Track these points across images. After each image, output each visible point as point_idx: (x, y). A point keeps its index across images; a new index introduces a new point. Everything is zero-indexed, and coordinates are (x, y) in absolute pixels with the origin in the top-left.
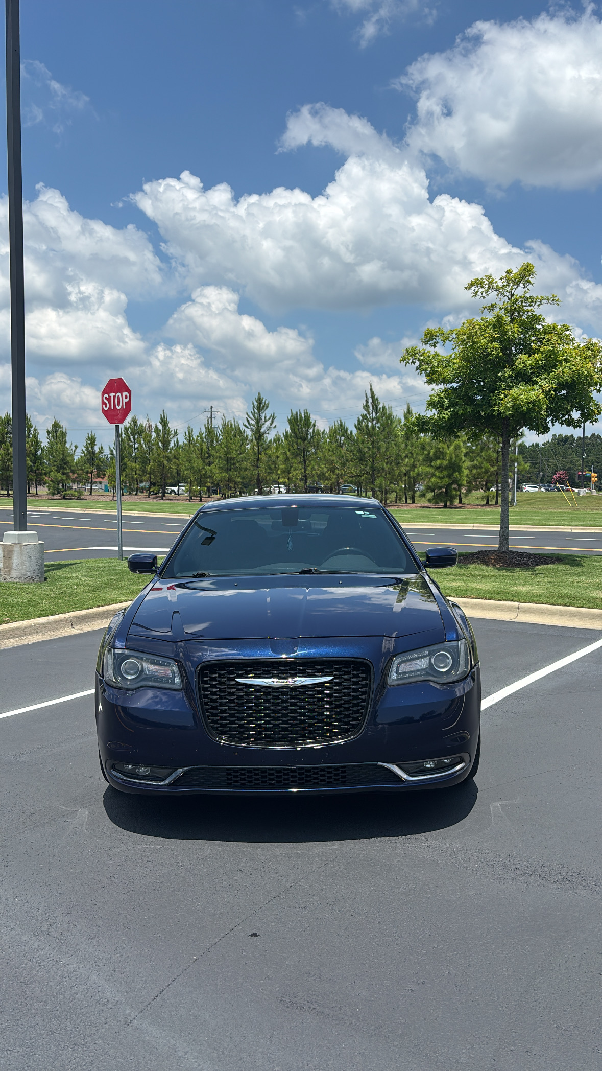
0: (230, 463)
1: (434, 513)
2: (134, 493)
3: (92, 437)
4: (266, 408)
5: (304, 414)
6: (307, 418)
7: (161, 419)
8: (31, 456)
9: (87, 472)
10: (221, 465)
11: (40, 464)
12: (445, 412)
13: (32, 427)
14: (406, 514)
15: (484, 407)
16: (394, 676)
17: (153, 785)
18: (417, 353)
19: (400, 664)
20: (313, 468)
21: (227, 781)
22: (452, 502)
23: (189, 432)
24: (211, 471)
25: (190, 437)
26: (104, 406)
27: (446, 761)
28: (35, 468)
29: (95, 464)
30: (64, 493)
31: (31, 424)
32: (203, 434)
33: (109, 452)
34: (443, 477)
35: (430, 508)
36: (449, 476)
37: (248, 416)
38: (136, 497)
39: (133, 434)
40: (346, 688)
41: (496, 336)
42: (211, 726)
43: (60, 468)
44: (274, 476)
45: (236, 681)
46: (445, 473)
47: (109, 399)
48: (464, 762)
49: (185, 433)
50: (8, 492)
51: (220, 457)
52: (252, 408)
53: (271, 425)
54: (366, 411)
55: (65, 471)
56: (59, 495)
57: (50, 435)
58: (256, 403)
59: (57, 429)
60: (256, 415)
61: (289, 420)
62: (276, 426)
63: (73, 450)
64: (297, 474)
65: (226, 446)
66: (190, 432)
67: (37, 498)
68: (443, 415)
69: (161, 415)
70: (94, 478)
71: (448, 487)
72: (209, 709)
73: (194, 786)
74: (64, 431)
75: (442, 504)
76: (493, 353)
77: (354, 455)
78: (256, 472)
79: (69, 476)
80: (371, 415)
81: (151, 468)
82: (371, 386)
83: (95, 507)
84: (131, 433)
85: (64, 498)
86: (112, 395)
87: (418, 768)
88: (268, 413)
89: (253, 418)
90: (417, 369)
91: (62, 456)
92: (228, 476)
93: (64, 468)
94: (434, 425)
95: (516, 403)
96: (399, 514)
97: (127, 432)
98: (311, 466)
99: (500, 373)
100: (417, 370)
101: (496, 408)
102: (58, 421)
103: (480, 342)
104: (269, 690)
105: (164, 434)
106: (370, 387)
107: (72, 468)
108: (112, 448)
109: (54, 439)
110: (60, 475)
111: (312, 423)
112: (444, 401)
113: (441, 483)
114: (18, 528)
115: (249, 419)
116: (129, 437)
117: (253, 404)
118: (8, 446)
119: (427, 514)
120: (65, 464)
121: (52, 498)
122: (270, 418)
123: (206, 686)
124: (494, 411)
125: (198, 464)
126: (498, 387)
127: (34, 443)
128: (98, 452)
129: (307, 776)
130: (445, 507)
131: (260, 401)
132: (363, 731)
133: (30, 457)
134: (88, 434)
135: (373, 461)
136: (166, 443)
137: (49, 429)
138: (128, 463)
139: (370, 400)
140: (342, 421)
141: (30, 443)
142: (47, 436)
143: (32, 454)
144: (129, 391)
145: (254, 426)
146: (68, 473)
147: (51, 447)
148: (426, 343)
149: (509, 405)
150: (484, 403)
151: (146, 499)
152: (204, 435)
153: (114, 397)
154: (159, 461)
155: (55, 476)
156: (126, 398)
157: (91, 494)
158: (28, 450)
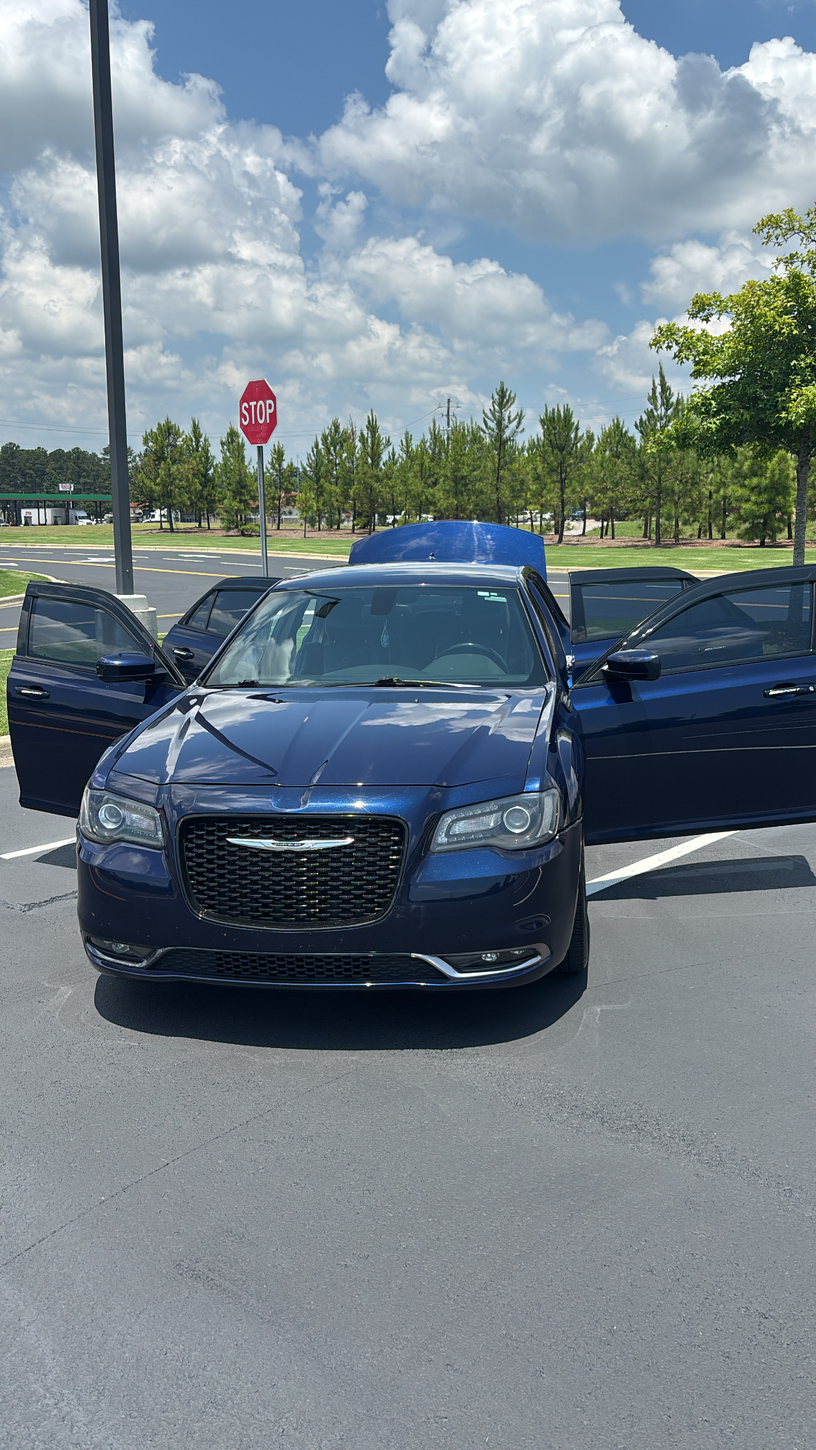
0: (460, 484)
1: (743, 555)
2: (335, 527)
3: (279, 449)
4: (512, 404)
5: (564, 412)
6: (568, 416)
7: (369, 422)
8: (201, 477)
9: (274, 498)
10: (447, 488)
11: (213, 488)
12: (712, 421)
13: (201, 437)
14: (701, 556)
15: (768, 412)
16: (442, 838)
17: (128, 966)
18: (674, 334)
19: (454, 822)
20: (574, 491)
21: (217, 968)
22: (773, 538)
23: (407, 441)
24: (433, 496)
25: (408, 447)
26: (243, 419)
27: (517, 952)
28: (205, 493)
29: (284, 487)
30: (243, 527)
31: (199, 432)
32: (427, 442)
33: (301, 470)
34: (762, 503)
35: (740, 546)
36: (770, 501)
37: (486, 415)
38: (337, 532)
39: (334, 444)
40: (370, 854)
41: (789, 305)
42: (196, 898)
43: (237, 493)
44: (521, 502)
45: (228, 842)
46: (765, 497)
47: (249, 410)
48: (540, 955)
49: (402, 441)
50: (171, 526)
51: (446, 476)
52: (491, 404)
53: (517, 428)
54: (651, 404)
55: (243, 498)
56: (236, 530)
57: (225, 447)
58: (496, 397)
59: (234, 438)
60: (497, 414)
61: (541, 419)
62: (523, 429)
64: (552, 498)
65: (454, 460)
66: (408, 439)
67: (209, 534)
68: (709, 425)
69: (369, 417)
70: (282, 506)
71: (766, 517)
72: (193, 875)
73: (176, 971)
74: (240, 442)
75: (757, 541)
76: (784, 331)
77: (632, 469)
78: (494, 497)
79: (249, 504)
80: (659, 412)
81: (354, 492)
82: (661, 368)
83: (278, 547)
84: (331, 444)
85: (243, 535)
86: (253, 404)
87: (472, 961)
88: (513, 410)
89: (492, 418)
90: (675, 356)
91: (238, 478)
92: (456, 502)
93: (241, 494)
94: (702, 438)
95: (811, 408)
96: (692, 556)
97: (326, 441)
98: (570, 488)
99: (794, 362)
100: (674, 358)
101: (783, 415)
102: (235, 428)
103: (766, 316)
104: (269, 855)
105: (373, 443)
106: (659, 370)
107: (252, 494)
108: (305, 465)
109: (230, 452)
110: (237, 504)
111: (575, 425)
112: (711, 404)
113: (758, 511)
114: (122, 591)
115: (486, 419)
116: (329, 450)
117: (493, 398)
118: (169, 465)
119: (733, 557)
120: (243, 487)
121: (227, 534)
122: (516, 418)
123: (190, 845)
124: (781, 419)
125: (417, 486)
126: (790, 381)
127: (203, 459)
128: (289, 470)
129: (318, 967)
130: (762, 545)
131: (502, 394)
132: (389, 913)
133: (198, 479)
134: (274, 445)
135: (660, 479)
136: (376, 456)
137: (224, 440)
138: (326, 485)
139: (659, 389)
140: (619, 420)
141: (198, 459)
142: (221, 448)
143: (202, 474)
144: (273, 397)
145: (493, 431)
146: (246, 500)
147: (225, 464)
148: (694, 316)
149: (800, 410)
150: (768, 406)
151: (350, 535)
152: (428, 444)
153: (256, 406)
154: (364, 483)
155: (230, 505)
156: (270, 408)
157: (278, 528)
158: (196, 468)
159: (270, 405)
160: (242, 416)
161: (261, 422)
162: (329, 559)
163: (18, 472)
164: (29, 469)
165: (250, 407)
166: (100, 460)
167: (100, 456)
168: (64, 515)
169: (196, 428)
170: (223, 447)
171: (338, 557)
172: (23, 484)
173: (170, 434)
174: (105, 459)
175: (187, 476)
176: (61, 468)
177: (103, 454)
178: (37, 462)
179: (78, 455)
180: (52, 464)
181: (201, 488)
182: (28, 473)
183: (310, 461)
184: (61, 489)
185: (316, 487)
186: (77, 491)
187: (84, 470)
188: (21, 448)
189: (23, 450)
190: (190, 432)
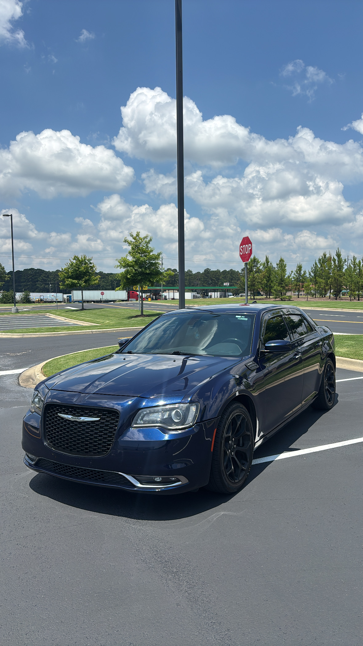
2: (324, 296)
3: (300, 266)
23: (354, 260)
25: (354, 262)
26: (240, 253)
28: (268, 284)
29: (301, 280)
30: (282, 297)
33: (309, 273)
38: (323, 298)
39: (324, 262)
40: (106, 426)
43: (280, 284)
45: (59, 415)
47: (242, 249)
48: (181, 481)
49: (352, 260)
50: (254, 297)
55: (282, 285)
56: (279, 298)
59: (282, 262)
63: (290, 273)
69: (337, 251)
70: (300, 288)
74: (285, 263)
81: (330, 282)
84: (322, 262)
85: (282, 300)
86: (244, 246)
87: (149, 480)
91: (280, 277)
97: (320, 261)
105: (339, 262)
107: (286, 284)
108: (310, 271)
110: (279, 288)
116: (321, 265)
118: (254, 273)
120: (282, 281)
121: (276, 300)
128: (303, 274)
133: (266, 279)
134: (298, 264)
136: (340, 267)
137: (278, 263)
144: (251, 243)
146: (284, 286)
153: (245, 247)
154: (334, 278)
155: (277, 288)
156: (250, 247)
157: (298, 297)
158: (265, 275)
159: (250, 246)
160: (240, 251)
161: (247, 253)
162: (312, 309)
163: (210, 279)
164: (214, 278)
165: (243, 247)
166: (240, 273)
167: (240, 272)
168: (224, 294)
169: (267, 259)
170: (277, 266)
171: (316, 308)
172: (211, 283)
173: (255, 262)
174: (242, 273)
175: (261, 278)
176: (225, 277)
177: (241, 271)
178: (217, 275)
179: (232, 272)
180: (222, 276)
181: (266, 282)
182: (213, 279)
183: (312, 270)
184: (224, 285)
185: (314, 280)
186: (230, 285)
187: (234, 277)
188: (211, 270)
189: (212, 271)
190: (265, 261)
